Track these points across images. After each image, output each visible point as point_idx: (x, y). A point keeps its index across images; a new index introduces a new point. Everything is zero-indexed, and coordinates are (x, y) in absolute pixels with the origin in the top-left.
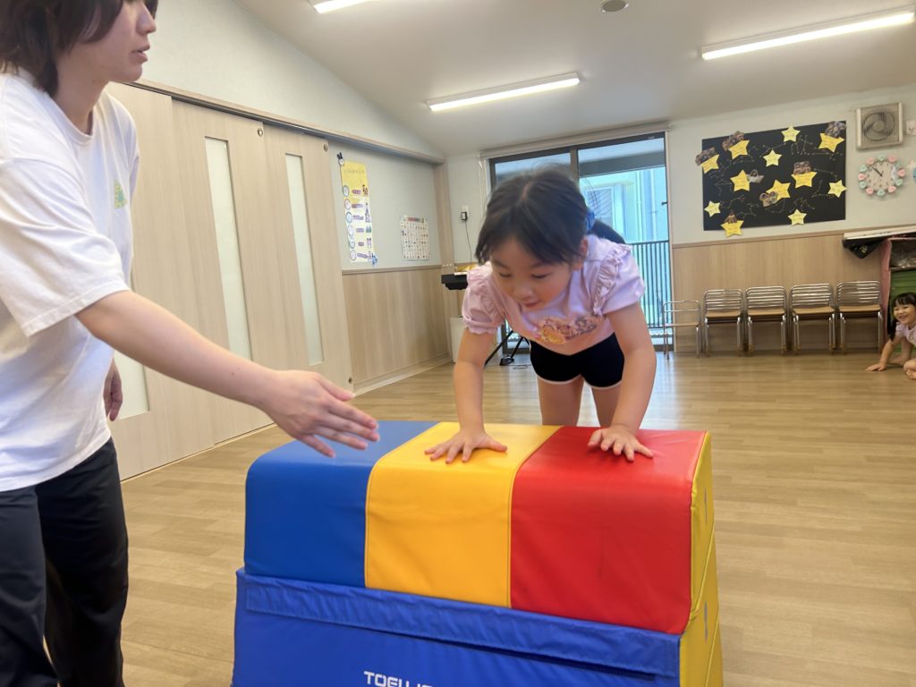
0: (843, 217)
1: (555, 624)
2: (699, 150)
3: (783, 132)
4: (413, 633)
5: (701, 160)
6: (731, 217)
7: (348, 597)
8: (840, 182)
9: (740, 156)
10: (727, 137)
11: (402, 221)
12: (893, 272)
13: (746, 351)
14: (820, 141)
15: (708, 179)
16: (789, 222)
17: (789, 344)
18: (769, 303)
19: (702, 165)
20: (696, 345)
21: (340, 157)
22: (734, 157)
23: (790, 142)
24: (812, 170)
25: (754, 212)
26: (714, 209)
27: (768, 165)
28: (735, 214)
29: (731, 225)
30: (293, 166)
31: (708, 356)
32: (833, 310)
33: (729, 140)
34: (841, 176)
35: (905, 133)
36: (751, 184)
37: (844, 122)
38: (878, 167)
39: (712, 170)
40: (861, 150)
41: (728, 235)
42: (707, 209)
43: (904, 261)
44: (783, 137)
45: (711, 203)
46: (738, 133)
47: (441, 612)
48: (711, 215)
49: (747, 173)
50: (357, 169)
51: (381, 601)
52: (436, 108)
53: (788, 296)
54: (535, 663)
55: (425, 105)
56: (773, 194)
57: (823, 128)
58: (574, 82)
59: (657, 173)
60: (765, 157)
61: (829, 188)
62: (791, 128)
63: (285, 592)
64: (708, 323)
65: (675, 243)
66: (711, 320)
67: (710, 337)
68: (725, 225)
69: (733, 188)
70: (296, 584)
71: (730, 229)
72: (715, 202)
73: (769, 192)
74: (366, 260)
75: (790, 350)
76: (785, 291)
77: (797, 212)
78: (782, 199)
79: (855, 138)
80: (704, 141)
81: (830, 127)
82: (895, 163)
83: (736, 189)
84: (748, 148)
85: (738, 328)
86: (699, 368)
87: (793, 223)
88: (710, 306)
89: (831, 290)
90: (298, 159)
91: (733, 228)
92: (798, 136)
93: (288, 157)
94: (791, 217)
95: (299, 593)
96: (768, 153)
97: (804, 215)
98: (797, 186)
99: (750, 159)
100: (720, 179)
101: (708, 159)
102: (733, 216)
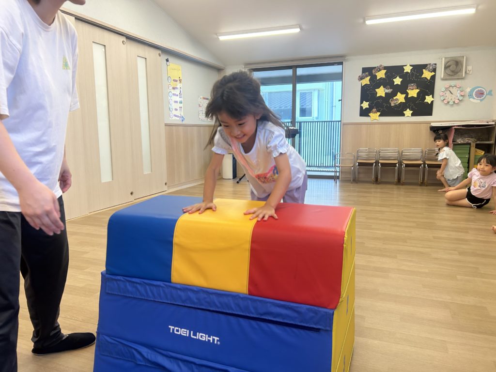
0: (431, 115)
1: (270, 303)
2: (360, 73)
3: (404, 67)
4: (196, 306)
5: (361, 78)
7: (162, 287)
8: (431, 96)
9: (381, 78)
10: (375, 68)
11: (199, 99)
12: (454, 145)
13: (377, 181)
14: (423, 73)
15: (364, 89)
16: (404, 115)
17: (399, 179)
18: (391, 157)
19: (361, 81)
20: (351, 177)
21: (167, 60)
22: (378, 78)
23: (407, 72)
24: (417, 89)
25: (386, 108)
26: (366, 105)
27: (395, 84)
28: (376, 108)
29: (374, 114)
30: (141, 63)
31: (357, 183)
32: (422, 163)
33: (376, 69)
34: (431, 92)
35: (466, 72)
36: (386, 93)
37: (436, 64)
38: (451, 89)
39: (366, 85)
40: (443, 79)
41: (372, 119)
42: (362, 105)
43: (460, 139)
44: (404, 70)
45: (364, 102)
46: (381, 66)
47: (211, 296)
48: (364, 108)
49: (384, 87)
50: (176, 68)
51: (180, 289)
52: (222, 38)
53: (401, 154)
54: (258, 322)
55: (215, 36)
56: (397, 99)
57: (425, 66)
58: (297, 30)
59: (338, 85)
60: (394, 80)
61: (425, 99)
62: (408, 65)
63: (128, 284)
64: (358, 166)
65: (344, 122)
66: (360, 164)
67: (359, 173)
68: (371, 114)
69: (376, 95)
70: (134, 280)
71: (373, 117)
72: (367, 101)
73: (395, 98)
74: (178, 119)
75: (399, 182)
76: (399, 151)
77: (408, 110)
78: (401, 102)
79: (440, 73)
80: (363, 68)
81: (428, 66)
82: (460, 87)
83: (378, 96)
84: (386, 74)
85: (373, 169)
86: (352, 189)
87: (406, 115)
88: (360, 156)
89: (422, 152)
90: (144, 59)
91: (375, 116)
92: (411, 70)
93: (139, 58)
94: (405, 112)
95: (135, 285)
96: (396, 78)
97: (412, 112)
98: (409, 96)
99: (386, 80)
100: (370, 89)
101: (364, 78)
102: (375, 110)
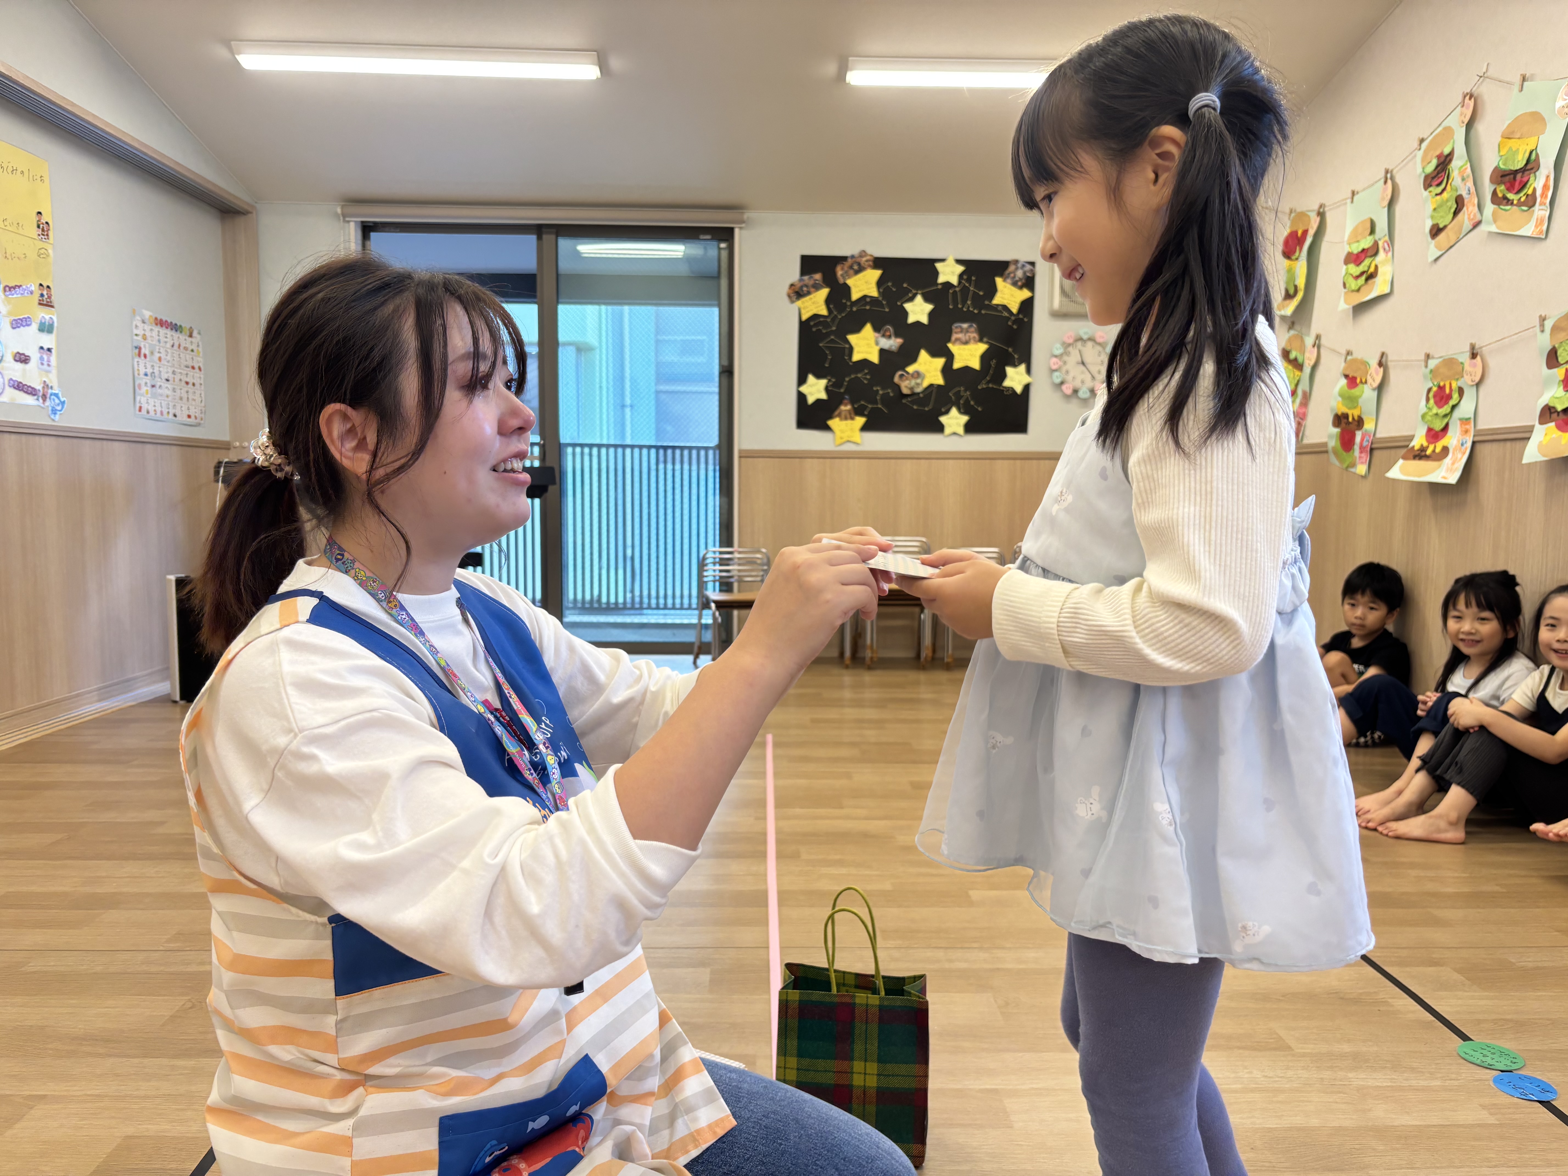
0: (1026, 431)
2: (794, 274)
3: (938, 266)
5: (798, 293)
6: (846, 408)
8: (1022, 368)
9: (865, 297)
10: (843, 259)
14: (994, 290)
15: (810, 331)
16: (939, 428)
19: (799, 303)
22: (855, 296)
23: (948, 285)
24: (981, 340)
25: (883, 404)
26: (816, 389)
27: (911, 319)
28: (852, 403)
29: (844, 422)
33: (848, 264)
34: (1025, 358)
36: (882, 352)
37: (1033, 264)
38: (1082, 349)
39: (815, 317)
40: (1057, 315)
41: (838, 441)
42: (804, 389)
44: (936, 273)
45: (811, 378)
46: (863, 253)
48: (811, 400)
49: (876, 329)
50: (24, 168)
52: (251, 61)
56: (918, 375)
57: (1000, 268)
60: (908, 306)
61: (1004, 376)
62: (951, 261)
65: (744, 446)
68: (834, 423)
69: (851, 356)
71: (842, 431)
72: (818, 376)
73: (911, 369)
77: (954, 411)
78: (931, 386)
79: (1049, 293)
80: (804, 258)
81: (1012, 268)
83: (856, 357)
84: (880, 283)
87: (947, 431)
91: (847, 430)
92: (961, 276)
94: (943, 419)
96: (911, 299)
97: (965, 419)
98: (957, 365)
99: (882, 306)
100: (828, 334)
101: (809, 293)
102: (849, 407)
